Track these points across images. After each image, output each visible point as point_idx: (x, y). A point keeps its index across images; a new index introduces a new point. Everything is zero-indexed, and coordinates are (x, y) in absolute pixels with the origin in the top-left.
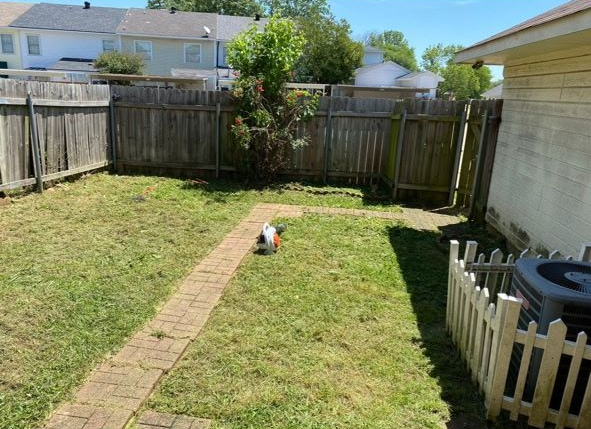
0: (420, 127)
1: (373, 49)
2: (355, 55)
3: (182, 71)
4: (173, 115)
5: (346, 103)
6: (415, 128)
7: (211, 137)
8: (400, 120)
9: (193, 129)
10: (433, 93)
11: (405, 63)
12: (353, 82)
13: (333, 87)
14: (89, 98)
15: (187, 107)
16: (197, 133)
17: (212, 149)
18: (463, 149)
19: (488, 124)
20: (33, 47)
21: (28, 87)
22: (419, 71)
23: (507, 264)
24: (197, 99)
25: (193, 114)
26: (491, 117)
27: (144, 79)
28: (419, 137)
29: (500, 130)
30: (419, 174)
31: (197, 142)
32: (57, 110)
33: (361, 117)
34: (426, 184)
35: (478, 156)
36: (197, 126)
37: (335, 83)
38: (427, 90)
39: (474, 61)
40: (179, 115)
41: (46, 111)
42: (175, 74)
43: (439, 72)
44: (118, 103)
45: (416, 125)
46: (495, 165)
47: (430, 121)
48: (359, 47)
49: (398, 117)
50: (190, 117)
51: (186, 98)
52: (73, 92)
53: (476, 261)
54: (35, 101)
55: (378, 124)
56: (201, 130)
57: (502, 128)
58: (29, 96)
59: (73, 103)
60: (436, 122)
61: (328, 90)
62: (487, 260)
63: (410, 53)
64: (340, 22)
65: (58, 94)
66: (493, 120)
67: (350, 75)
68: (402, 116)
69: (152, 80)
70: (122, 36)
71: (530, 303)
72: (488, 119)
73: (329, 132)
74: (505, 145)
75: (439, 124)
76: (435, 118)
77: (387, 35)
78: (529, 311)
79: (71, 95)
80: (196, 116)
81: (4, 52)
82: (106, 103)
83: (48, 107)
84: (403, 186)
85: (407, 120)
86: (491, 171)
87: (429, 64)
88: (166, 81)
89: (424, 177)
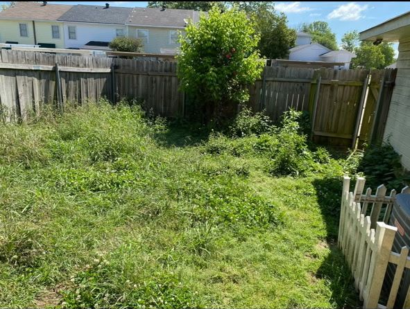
0: (332, 89)
1: (305, 34)
2: (289, 38)
3: (168, 50)
4: (154, 79)
5: (277, 71)
6: (327, 91)
7: (179, 95)
8: (317, 84)
9: (167, 88)
10: (347, 66)
11: (328, 45)
12: (288, 58)
13: (273, 61)
14: (98, 67)
15: (163, 73)
16: (170, 92)
17: (180, 104)
18: (364, 107)
19: (384, 88)
20: (72, 34)
21: (56, 59)
22: (338, 50)
23: (390, 197)
24: (171, 69)
25: (167, 78)
26: (387, 82)
27: (141, 55)
28: (331, 97)
29: (394, 92)
30: (330, 124)
31: (170, 98)
32: (76, 74)
33: (289, 82)
34: (335, 132)
35: (376, 112)
36: (170, 87)
37: (274, 58)
38: (343, 64)
39: (375, 39)
40: (158, 78)
41: (68, 75)
42: (163, 52)
43: (354, 51)
44: (117, 70)
45: (329, 88)
46: (388, 119)
47: (339, 85)
48: (293, 33)
49: (315, 82)
50: (165, 81)
51: (164, 67)
52: (87, 63)
53: (364, 193)
54: (60, 68)
55: (301, 87)
56: (173, 90)
57: (395, 91)
58: (56, 65)
59: (86, 70)
60: (344, 86)
61: (269, 63)
62: (373, 193)
63: (332, 37)
64: (280, 14)
65: (77, 64)
66: (389, 84)
67: (286, 53)
68: (318, 81)
69: (147, 56)
70: (129, 26)
71: (405, 231)
72: (385, 83)
73: (264, 92)
74: (397, 104)
75: (346, 88)
76: (344, 83)
77: (316, 24)
78: (404, 237)
79: (85, 65)
80: (170, 80)
81: (53, 37)
82: (109, 70)
83: (69, 72)
84: (317, 133)
85: (321, 84)
86: (385, 124)
87: (347, 45)
88: (157, 57)
89: (333, 127)
